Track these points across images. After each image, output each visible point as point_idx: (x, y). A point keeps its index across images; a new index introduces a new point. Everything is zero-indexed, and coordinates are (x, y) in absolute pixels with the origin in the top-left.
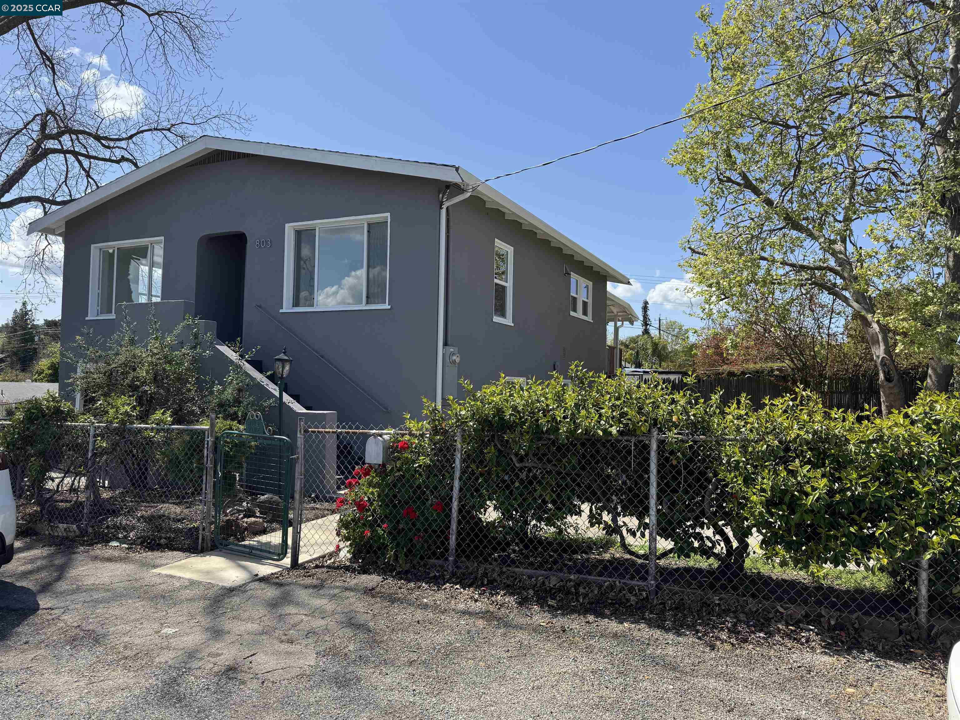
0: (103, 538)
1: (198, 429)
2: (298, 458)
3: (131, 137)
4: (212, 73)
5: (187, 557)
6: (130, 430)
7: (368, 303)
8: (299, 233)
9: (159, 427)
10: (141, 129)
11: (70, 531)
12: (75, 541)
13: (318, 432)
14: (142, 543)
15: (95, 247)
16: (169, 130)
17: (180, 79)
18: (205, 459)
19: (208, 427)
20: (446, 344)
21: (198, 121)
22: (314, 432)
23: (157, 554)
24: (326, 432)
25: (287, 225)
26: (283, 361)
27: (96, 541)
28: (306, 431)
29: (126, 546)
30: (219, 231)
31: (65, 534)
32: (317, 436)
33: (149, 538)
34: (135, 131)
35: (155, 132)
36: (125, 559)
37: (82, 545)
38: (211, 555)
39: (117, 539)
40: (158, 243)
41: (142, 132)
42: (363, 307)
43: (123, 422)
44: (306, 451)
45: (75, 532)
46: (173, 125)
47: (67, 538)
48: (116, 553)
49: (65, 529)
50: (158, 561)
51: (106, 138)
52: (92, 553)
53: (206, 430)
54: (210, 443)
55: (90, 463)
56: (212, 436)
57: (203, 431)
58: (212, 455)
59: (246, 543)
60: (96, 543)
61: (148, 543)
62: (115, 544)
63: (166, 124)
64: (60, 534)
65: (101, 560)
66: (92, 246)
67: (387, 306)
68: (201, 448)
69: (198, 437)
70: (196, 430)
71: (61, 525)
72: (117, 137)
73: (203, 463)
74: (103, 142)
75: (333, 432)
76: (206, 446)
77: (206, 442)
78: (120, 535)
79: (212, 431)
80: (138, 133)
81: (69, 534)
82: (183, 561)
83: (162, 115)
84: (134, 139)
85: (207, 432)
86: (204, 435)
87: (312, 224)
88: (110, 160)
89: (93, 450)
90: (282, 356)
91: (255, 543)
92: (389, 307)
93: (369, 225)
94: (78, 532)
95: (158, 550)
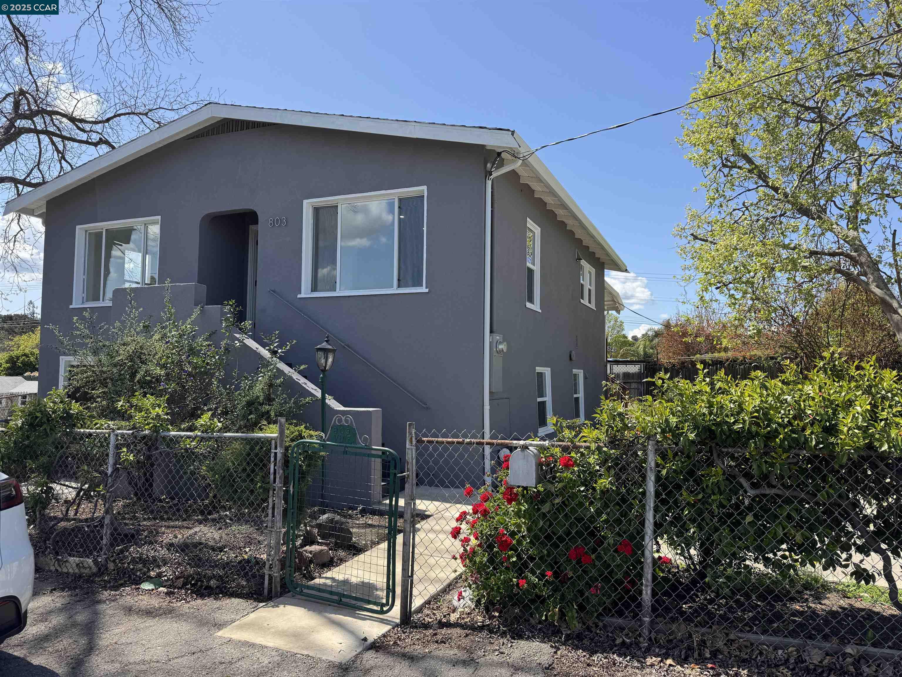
0: (130, 577)
1: (262, 438)
2: (408, 475)
3: (108, 120)
4: (192, 58)
5: (256, 609)
6: (164, 438)
7: (399, 286)
8: (317, 210)
9: (205, 435)
10: (118, 113)
11: (84, 567)
12: (93, 582)
13: (437, 442)
14: (184, 585)
15: (80, 228)
16: (146, 114)
17: (159, 61)
18: (272, 477)
19: (276, 435)
20: (491, 332)
21: (175, 108)
22: (430, 442)
23: (210, 603)
24: (448, 443)
25: (305, 202)
26: (325, 351)
27: (122, 582)
28: (419, 441)
29: (164, 590)
30: (223, 209)
31: (77, 571)
32: (435, 449)
33: (193, 579)
34: (113, 115)
35: (131, 116)
36: (170, 612)
37: (105, 588)
38: (285, 604)
39: (149, 579)
40: (154, 223)
41: (119, 115)
42: (394, 290)
43: (155, 429)
44: (420, 467)
45: (91, 568)
46: (150, 110)
47: (80, 576)
48: (155, 602)
49: (77, 565)
50: (220, 617)
51: (82, 121)
52: (121, 601)
53: (272, 439)
54: (279, 456)
55: (110, 480)
56: (281, 446)
57: (269, 441)
58: (281, 471)
59: (317, 581)
60: (122, 585)
61: (192, 585)
62: (147, 586)
63: (142, 109)
64: (71, 570)
65: (137, 613)
66: (78, 227)
67: (424, 289)
68: (265, 461)
69: (262, 448)
70: (259, 439)
71: (71, 559)
72: (94, 120)
73: (269, 483)
74: (80, 125)
75: (458, 443)
76: (272, 459)
77: (272, 455)
78: (152, 574)
79: (282, 440)
80: (115, 116)
81: (83, 570)
82: (252, 616)
83: (138, 101)
84: (110, 122)
85: (273, 442)
86: (270, 444)
87: (332, 200)
88: (87, 142)
89: (115, 464)
90: (324, 345)
91: (329, 582)
92: (427, 290)
93: (400, 200)
94: (95, 569)
95: (209, 596)
